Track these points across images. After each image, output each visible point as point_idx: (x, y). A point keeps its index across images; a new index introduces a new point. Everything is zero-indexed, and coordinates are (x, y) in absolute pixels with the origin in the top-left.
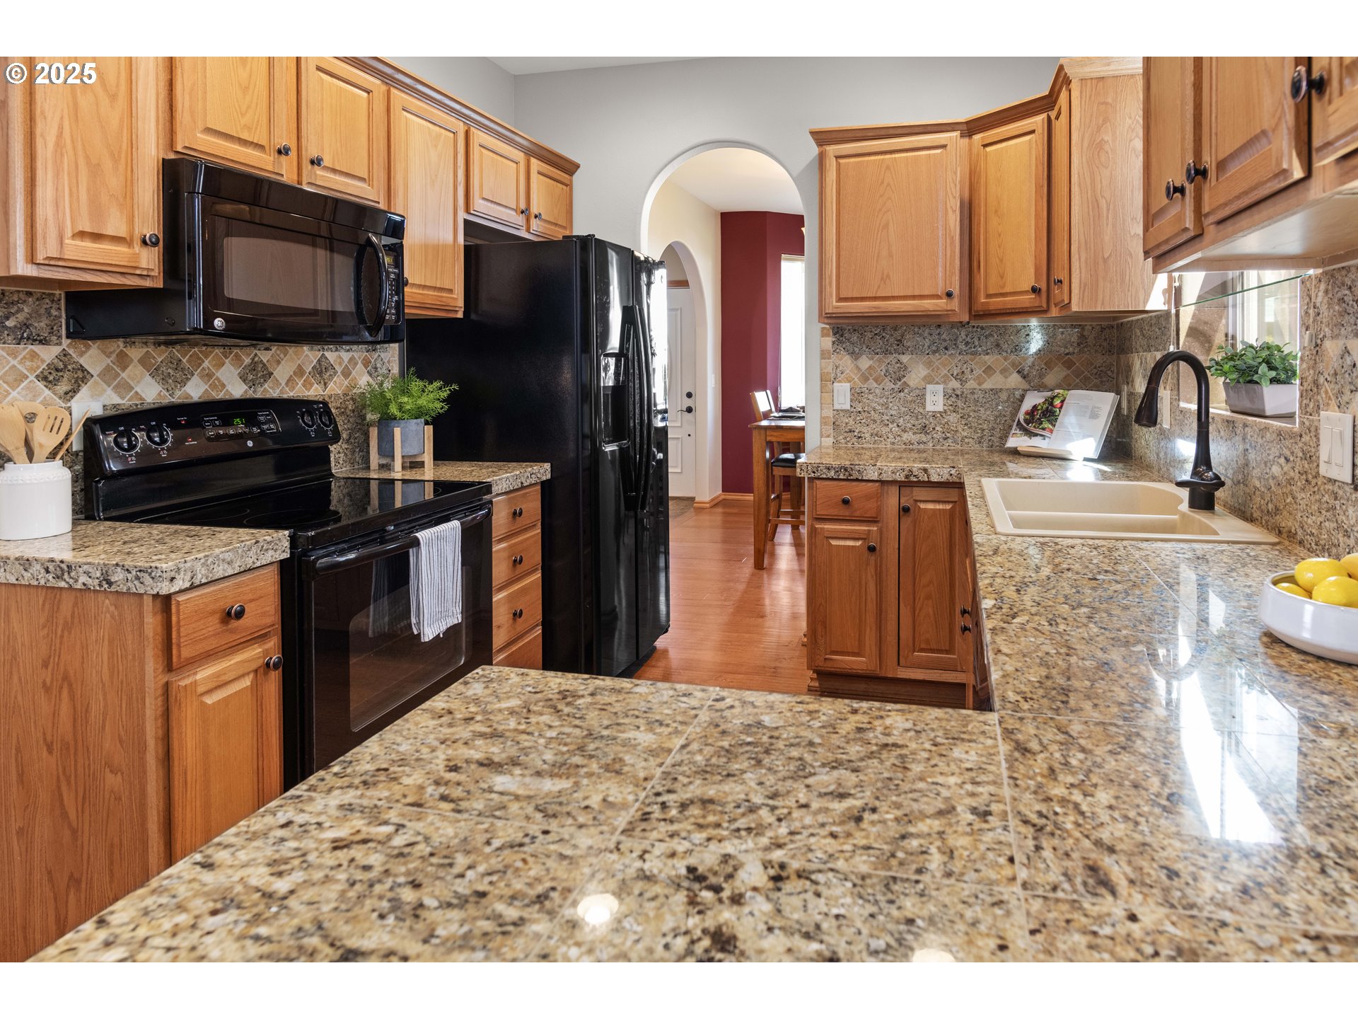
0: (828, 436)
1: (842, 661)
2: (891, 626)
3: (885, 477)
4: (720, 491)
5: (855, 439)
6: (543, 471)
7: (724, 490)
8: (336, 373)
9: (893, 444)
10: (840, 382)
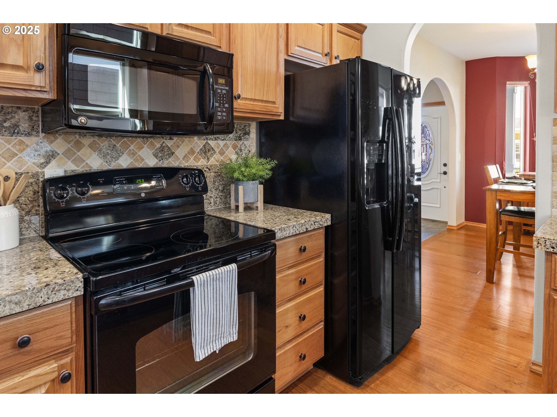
4: (463, 220)
6: (325, 219)
7: (466, 219)
8: (215, 152)
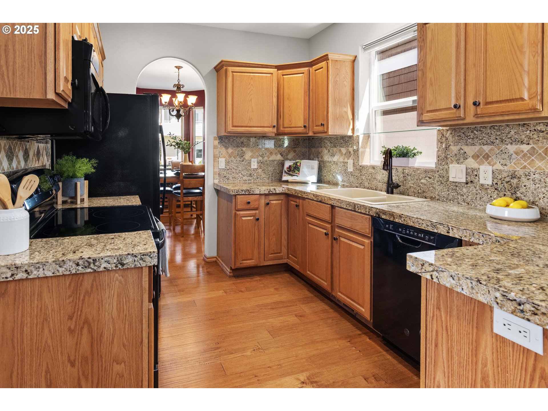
0: (217, 179)
1: (246, 263)
2: (262, 246)
3: (262, 193)
5: (226, 180)
8: (40, 155)
9: (240, 181)
10: (221, 158)
